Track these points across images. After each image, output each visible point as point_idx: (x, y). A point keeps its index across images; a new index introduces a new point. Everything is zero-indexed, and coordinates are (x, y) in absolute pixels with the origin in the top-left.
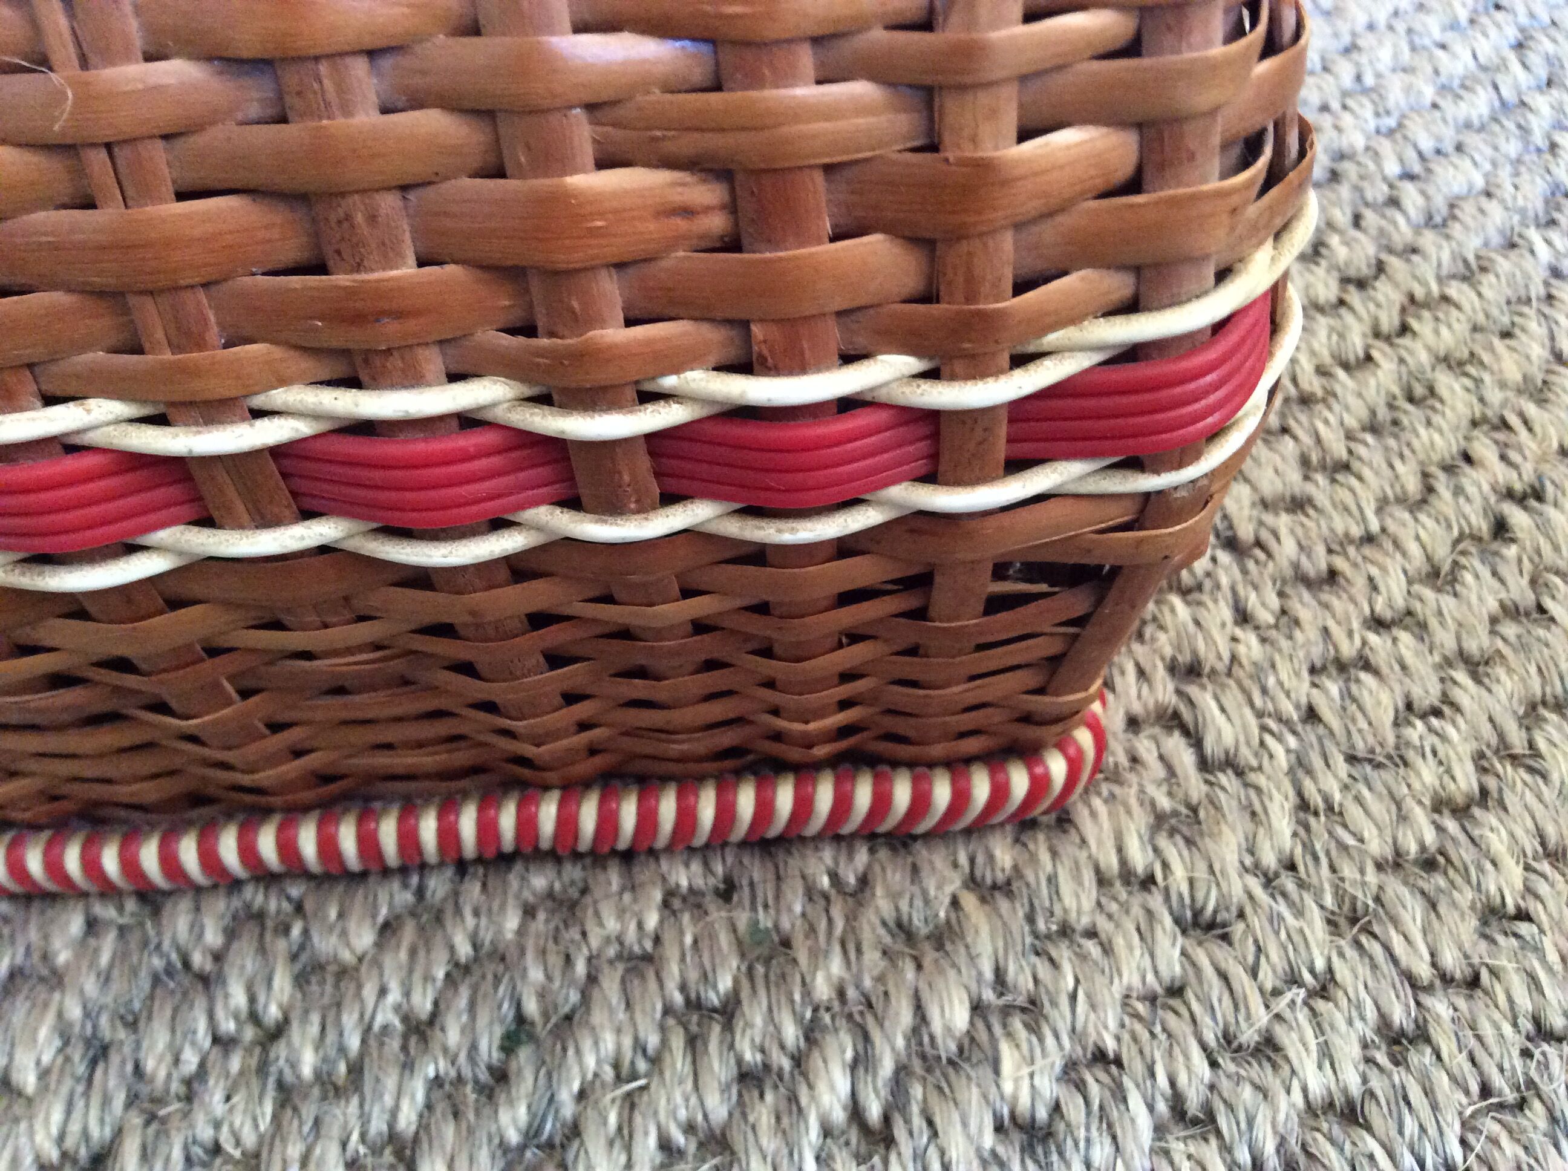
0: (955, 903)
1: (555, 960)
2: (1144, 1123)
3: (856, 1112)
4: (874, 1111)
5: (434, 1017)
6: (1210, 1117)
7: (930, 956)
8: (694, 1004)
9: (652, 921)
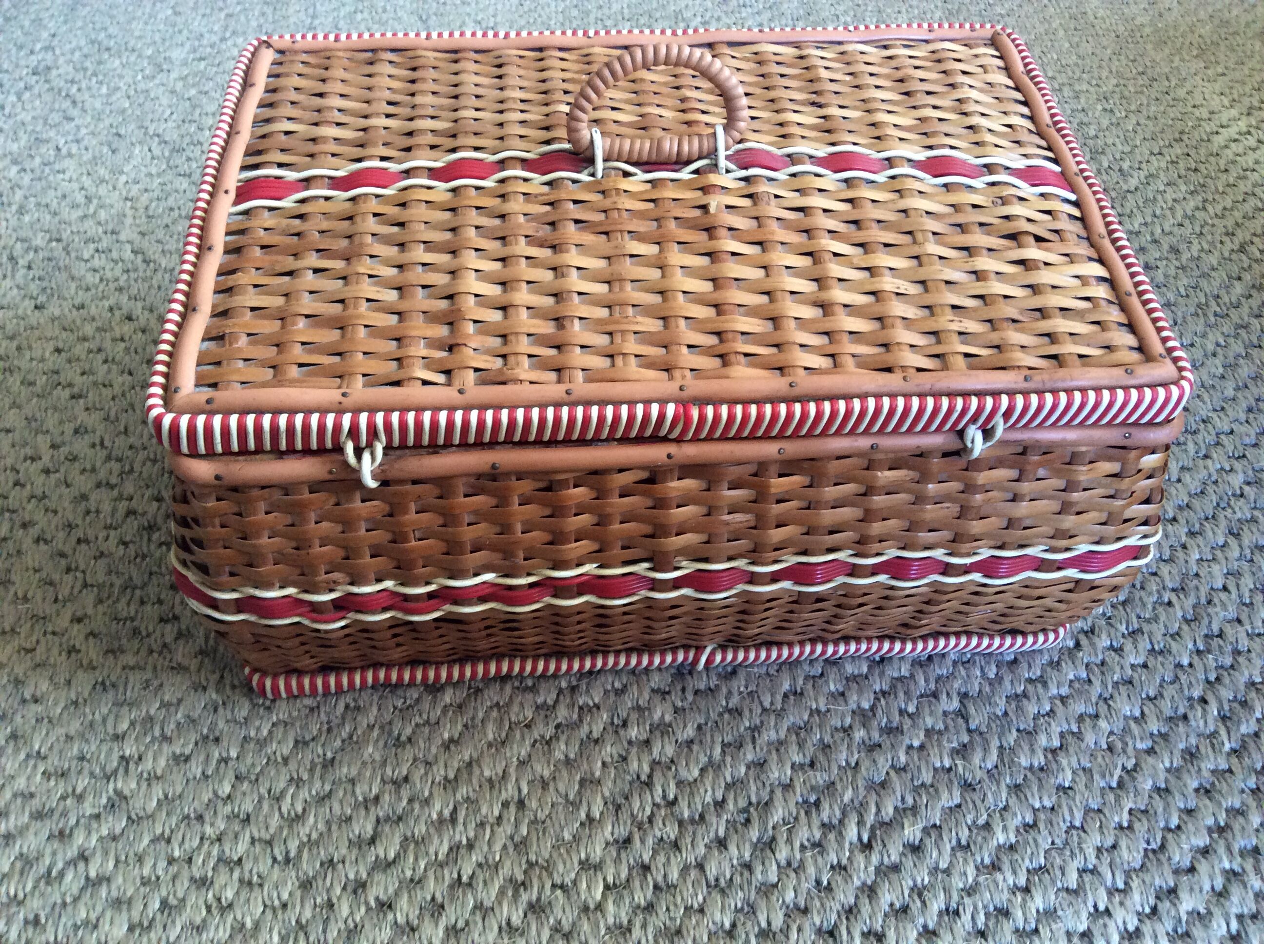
1: (760, 784)
2: (948, 847)
3: (860, 838)
4: (865, 839)
6: (968, 845)
7: (881, 791)
9: (789, 772)
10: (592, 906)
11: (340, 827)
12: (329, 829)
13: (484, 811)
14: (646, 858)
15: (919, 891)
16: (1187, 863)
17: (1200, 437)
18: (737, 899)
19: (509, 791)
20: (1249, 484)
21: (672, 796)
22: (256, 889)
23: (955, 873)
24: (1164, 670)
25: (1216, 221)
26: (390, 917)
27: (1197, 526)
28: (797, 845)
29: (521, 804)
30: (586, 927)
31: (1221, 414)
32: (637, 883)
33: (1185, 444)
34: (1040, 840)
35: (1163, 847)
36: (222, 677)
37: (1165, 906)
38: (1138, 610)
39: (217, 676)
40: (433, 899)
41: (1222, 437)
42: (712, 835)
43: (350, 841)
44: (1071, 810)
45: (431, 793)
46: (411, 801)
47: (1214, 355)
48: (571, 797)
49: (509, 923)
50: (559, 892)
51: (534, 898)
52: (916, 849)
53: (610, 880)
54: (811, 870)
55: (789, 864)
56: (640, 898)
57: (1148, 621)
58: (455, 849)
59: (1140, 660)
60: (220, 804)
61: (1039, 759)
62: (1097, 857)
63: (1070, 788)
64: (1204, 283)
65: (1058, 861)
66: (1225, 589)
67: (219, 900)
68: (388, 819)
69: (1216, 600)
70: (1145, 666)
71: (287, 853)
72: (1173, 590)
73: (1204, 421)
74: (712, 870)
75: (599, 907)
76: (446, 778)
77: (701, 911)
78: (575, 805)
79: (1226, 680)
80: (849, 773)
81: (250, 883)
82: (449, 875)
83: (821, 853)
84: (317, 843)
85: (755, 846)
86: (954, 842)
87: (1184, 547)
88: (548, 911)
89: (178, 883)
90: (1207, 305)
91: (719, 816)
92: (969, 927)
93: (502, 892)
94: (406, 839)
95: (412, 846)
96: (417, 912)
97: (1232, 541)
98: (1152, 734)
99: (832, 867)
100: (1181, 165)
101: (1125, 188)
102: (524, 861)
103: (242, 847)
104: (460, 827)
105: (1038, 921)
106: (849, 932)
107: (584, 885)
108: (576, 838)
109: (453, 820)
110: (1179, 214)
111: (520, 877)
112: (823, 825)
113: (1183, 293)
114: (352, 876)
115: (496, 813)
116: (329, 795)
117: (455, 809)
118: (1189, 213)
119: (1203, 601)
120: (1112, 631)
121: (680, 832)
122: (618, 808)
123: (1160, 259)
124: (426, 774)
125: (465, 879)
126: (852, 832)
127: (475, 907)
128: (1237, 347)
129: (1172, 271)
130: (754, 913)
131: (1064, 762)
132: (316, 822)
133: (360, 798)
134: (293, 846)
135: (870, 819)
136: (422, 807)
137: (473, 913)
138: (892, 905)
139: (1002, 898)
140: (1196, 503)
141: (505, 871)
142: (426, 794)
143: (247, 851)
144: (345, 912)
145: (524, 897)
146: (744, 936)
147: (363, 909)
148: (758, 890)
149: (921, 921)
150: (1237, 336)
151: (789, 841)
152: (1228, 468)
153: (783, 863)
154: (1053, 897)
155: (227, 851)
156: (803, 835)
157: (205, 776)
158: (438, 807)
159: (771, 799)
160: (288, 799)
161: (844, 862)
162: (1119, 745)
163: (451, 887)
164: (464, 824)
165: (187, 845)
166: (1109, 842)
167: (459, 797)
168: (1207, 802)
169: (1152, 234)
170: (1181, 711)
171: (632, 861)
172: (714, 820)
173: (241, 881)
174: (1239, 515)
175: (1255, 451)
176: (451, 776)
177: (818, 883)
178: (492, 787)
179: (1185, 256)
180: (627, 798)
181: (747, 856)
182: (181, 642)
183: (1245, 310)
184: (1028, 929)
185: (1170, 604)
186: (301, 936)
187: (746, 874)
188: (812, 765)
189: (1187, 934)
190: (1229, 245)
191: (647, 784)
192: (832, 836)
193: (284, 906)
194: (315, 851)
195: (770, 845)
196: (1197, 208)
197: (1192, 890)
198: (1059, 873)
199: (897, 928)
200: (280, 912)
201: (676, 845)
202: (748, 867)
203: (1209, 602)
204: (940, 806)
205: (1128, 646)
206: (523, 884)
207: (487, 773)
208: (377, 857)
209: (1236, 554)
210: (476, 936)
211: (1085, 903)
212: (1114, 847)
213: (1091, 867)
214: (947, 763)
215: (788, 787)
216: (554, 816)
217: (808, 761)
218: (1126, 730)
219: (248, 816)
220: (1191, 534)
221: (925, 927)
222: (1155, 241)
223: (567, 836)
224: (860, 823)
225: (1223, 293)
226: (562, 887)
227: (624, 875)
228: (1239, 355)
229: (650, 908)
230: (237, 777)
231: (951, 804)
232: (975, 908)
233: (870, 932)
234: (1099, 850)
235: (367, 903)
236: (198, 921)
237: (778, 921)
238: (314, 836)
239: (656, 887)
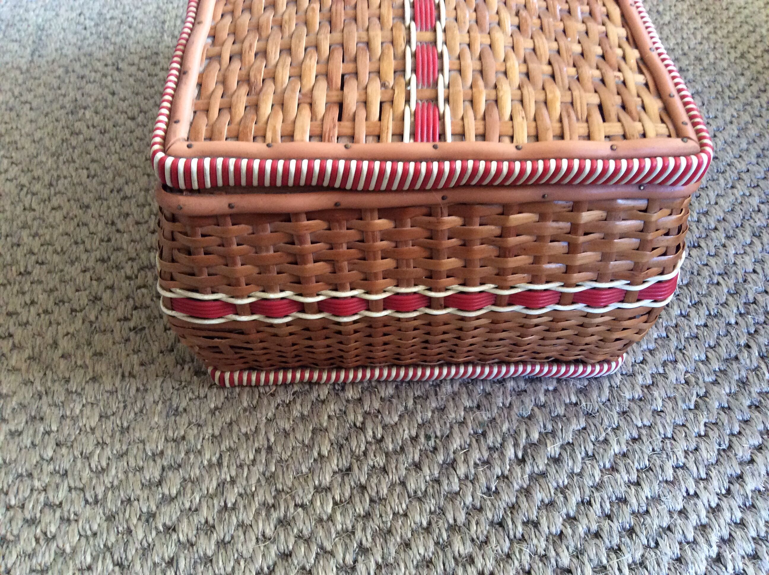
0: (532, 410)
2: (579, 457)
3: (516, 456)
4: (520, 455)
5: (417, 436)
6: (594, 455)
7: (529, 422)
8: (476, 433)
9: (462, 413)
10: (325, 518)
11: (135, 475)
12: (127, 477)
13: (242, 456)
14: (363, 480)
15: (563, 490)
16: (748, 457)
17: (727, 175)
18: (431, 504)
19: (261, 442)
20: (763, 203)
21: (379, 436)
22: (73, 524)
23: (586, 475)
24: (719, 327)
25: (724, 40)
26: (175, 537)
27: (731, 232)
28: (472, 463)
29: (270, 449)
30: (321, 533)
31: (740, 160)
32: (357, 499)
33: (718, 180)
34: (644, 449)
35: (730, 447)
36: (45, 374)
37: (735, 488)
38: (697, 289)
39: (41, 374)
40: (207, 522)
41: (743, 174)
42: (410, 461)
43: (143, 485)
44: (664, 427)
45: (202, 446)
46: (187, 453)
47: (731, 123)
48: (306, 442)
49: (264, 535)
50: (300, 510)
51: (282, 515)
52: (557, 460)
53: (337, 498)
54: (483, 480)
55: (467, 477)
56: (360, 510)
57: (705, 296)
58: (222, 485)
59: (702, 322)
60: (45, 464)
61: (638, 393)
62: (686, 457)
63: (662, 411)
64: (720, 78)
65: (658, 462)
66: (754, 271)
67: (45, 534)
68: (170, 467)
69: (749, 279)
70: (706, 325)
71: (96, 496)
72: (719, 274)
73: (729, 165)
74: (411, 486)
75: (331, 518)
76: (213, 436)
77: (405, 515)
78: (310, 447)
79: (762, 332)
80: (505, 411)
81: (68, 520)
82: (217, 503)
83: (489, 468)
84: (118, 488)
85: (441, 466)
86: (583, 454)
87: (724, 246)
88: (292, 524)
89: (14, 523)
90: (723, 91)
91: (414, 447)
92: (599, 512)
93: (258, 513)
94: (185, 480)
95: (190, 485)
96: (195, 532)
97: (755, 240)
98: (715, 371)
99: (498, 477)
100: (697, 6)
101: (662, 22)
102: (273, 489)
103: (62, 494)
104: (225, 469)
105: (648, 505)
106: (513, 522)
107: (319, 503)
108: (311, 470)
109: (220, 464)
110: (699, 37)
111: (271, 501)
112: (490, 448)
113: (706, 84)
114: (145, 510)
115: (251, 457)
116: (126, 453)
117: (221, 455)
118: (706, 36)
119: (741, 280)
120: (681, 304)
121: (387, 460)
122: (341, 447)
123: (689, 65)
124: (198, 433)
125: (229, 505)
126: (510, 452)
127: (238, 526)
128: (746, 117)
129: (698, 72)
130: (444, 514)
131: (656, 394)
132: (117, 472)
133: (150, 454)
134: (100, 491)
135: (523, 442)
136: (195, 457)
137: (237, 529)
138: (542, 501)
139: (621, 491)
140: (729, 217)
141: (259, 498)
142: (199, 447)
143: (66, 498)
144: (140, 535)
145: (275, 515)
146: (437, 531)
147: (154, 533)
148: (446, 497)
149: (565, 511)
150: (745, 110)
151: (466, 461)
152: (748, 194)
153: (462, 476)
154: (657, 488)
155: (51, 498)
156: (475, 456)
157: (33, 445)
158: (207, 456)
159: (451, 433)
160: (96, 458)
161: (506, 473)
162: (693, 380)
163: (220, 512)
164: (228, 467)
165: (20, 496)
166: (692, 447)
167: (223, 448)
168: (757, 414)
169: (682, 50)
170: (733, 354)
171: (353, 484)
172: (411, 449)
173: (62, 518)
174: (758, 223)
175: (765, 182)
176: (217, 433)
177: (489, 489)
178: (248, 439)
179: (705, 63)
180: (347, 439)
181: (436, 474)
182: (15, 352)
183: (748, 94)
184: (641, 511)
185: (718, 283)
186: (108, 555)
187: (436, 486)
188: (478, 407)
189: (753, 506)
190: (733, 55)
191: (361, 429)
192: (496, 455)
193: (95, 534)
194: (117, 494)
195: (453, 465)
196: (710, 33)
197: (753, 475)
198: (660, 471)
199: (548, 517)
200: (91, 540)
201: (384, 470)
202: (437, 481)
203: (745, 281)
204: (571, 429)
205: (693, 313)
206: (273, 506)
207: (244, 430)
208: (163, 494)
209: (760, 248)
210: (240, 545)
211: (680, 490)
212: (696, 449)
213: (681, 464)
214: (574, 399)
215: (462, 423)
216: (294, 456)
217: (475, 405)
218: (697, 369)
219: (66, 471)
220: (728, 237)
221: (568, 515)
222: (685, 54)
223: (304, 470)
224: (516, 445)
225: (733, 83)
226: (302, 506)
227: (347, 494)
228: (748, 122)
229: (368, 516)
230: (57, 445)
231: (579, 427)
232: (602, 499)
233: (528, 521)
234: (686, 452)
235: (156, 528)
236: (29, 550)
237: (462, 518)
238: (116, 483)
239: (372, 501)
